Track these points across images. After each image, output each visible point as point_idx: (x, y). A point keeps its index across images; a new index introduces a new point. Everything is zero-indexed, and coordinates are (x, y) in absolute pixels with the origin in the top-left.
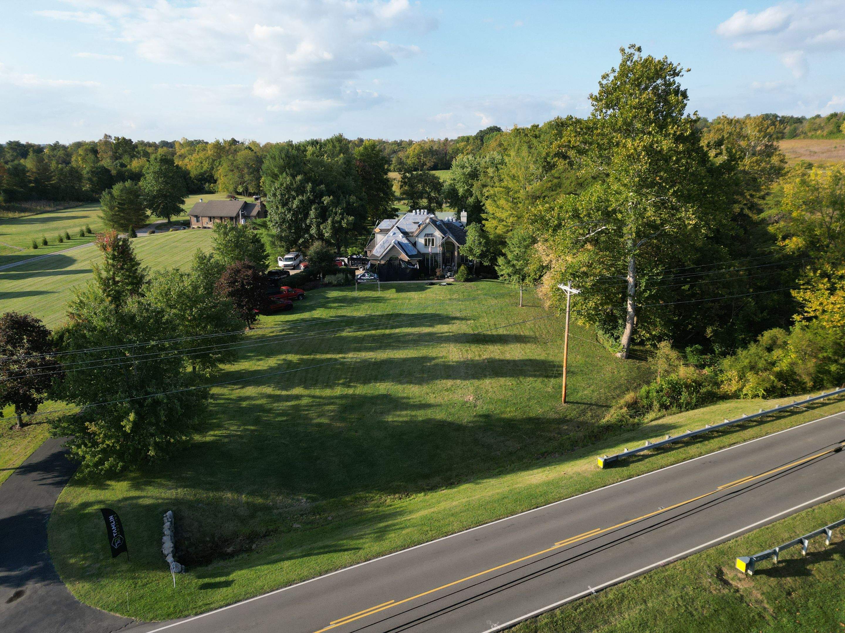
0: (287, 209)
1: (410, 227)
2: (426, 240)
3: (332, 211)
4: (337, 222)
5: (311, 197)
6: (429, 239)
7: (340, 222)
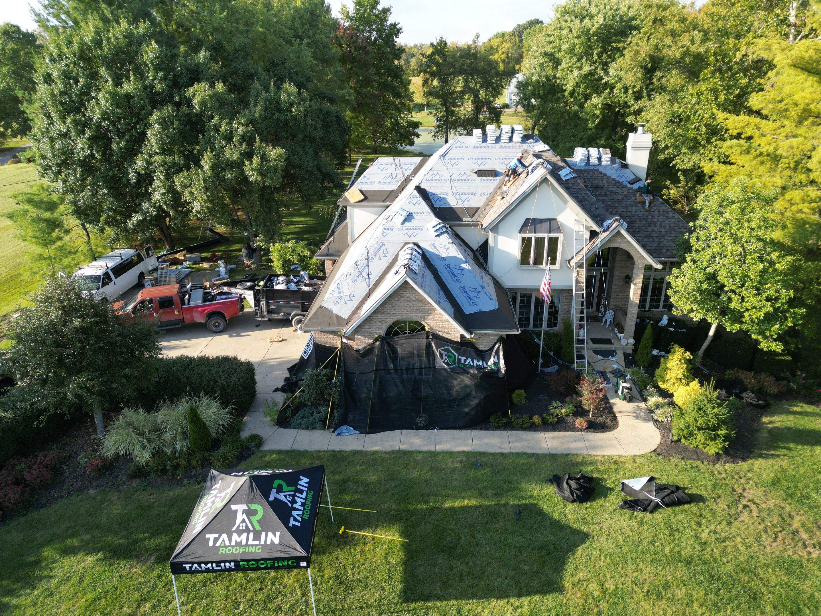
0: (76, 123)
1: (462, 187)
2: (526, 243)
3: (217, 128)
4: (231, 165)
5: (159, 87)
6: (540, 241)
7: (239, 165)
